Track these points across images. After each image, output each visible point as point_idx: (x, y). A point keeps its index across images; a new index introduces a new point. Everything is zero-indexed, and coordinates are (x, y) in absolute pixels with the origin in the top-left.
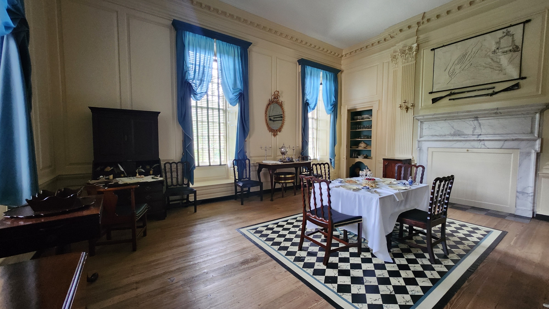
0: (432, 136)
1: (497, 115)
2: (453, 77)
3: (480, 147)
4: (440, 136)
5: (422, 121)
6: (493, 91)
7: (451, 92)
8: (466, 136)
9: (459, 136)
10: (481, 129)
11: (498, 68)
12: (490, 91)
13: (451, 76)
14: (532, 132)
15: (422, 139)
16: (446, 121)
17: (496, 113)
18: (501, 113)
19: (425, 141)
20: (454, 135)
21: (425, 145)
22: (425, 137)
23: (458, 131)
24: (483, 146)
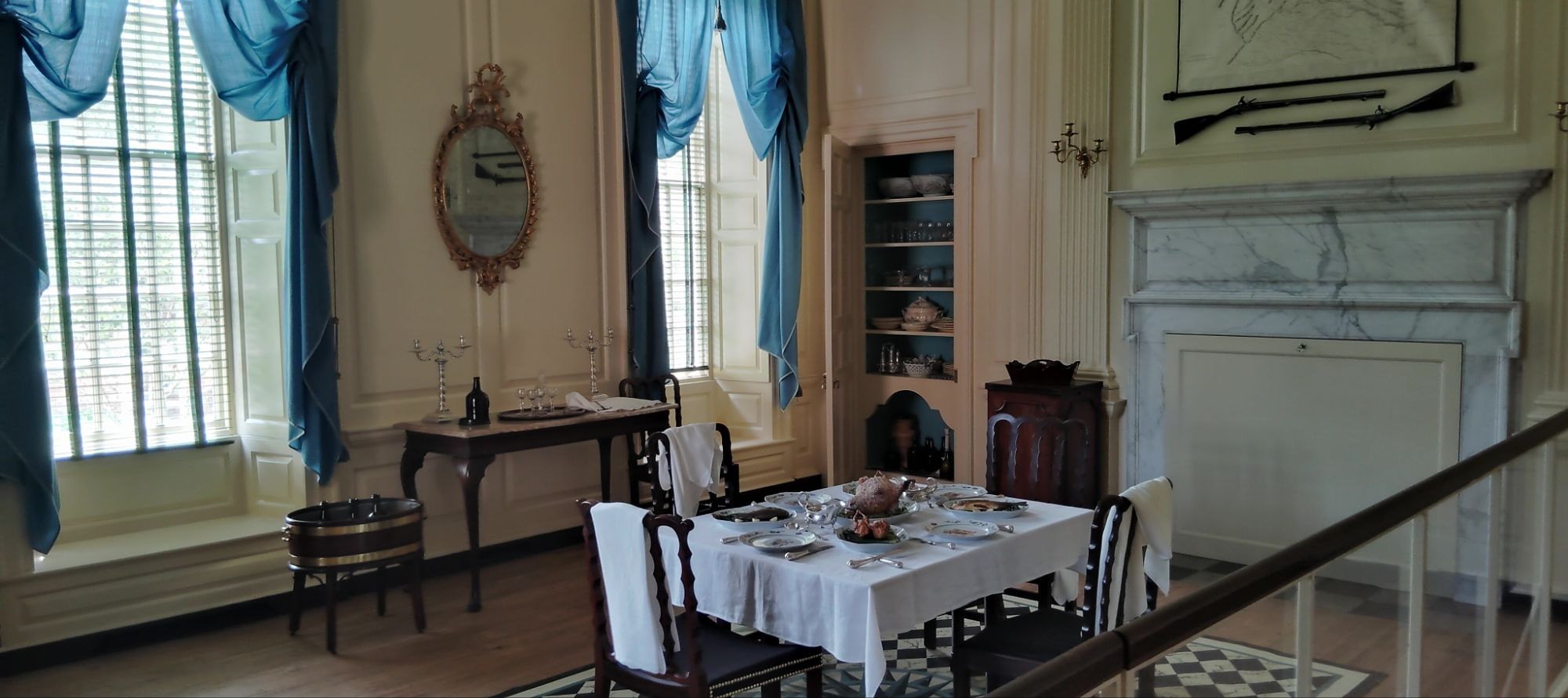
0: (1181, 282)
1: (1395, 206)
2: (1247, 36)
3: (1341, 334)
4: (1209, 282)
5: (1142, 215)
6: (1379, 107)
7: (1242, 100)
8: (1298, 288)
9: (1275, 287)
10: (1347, 261)
11: (1390, 18)
12: (1369, 108)
13: (1241, 31)
14: (1496, 281)
15: (1143, 295)
16: (1230, 221)
17: (1390, 198)
18: (1404, 198)
19: (1154, 303)
20: (1257, 280)
21: (1156, 321)
22: (1153, 287)
23: (1271, 263)
24: (1354, 332)
